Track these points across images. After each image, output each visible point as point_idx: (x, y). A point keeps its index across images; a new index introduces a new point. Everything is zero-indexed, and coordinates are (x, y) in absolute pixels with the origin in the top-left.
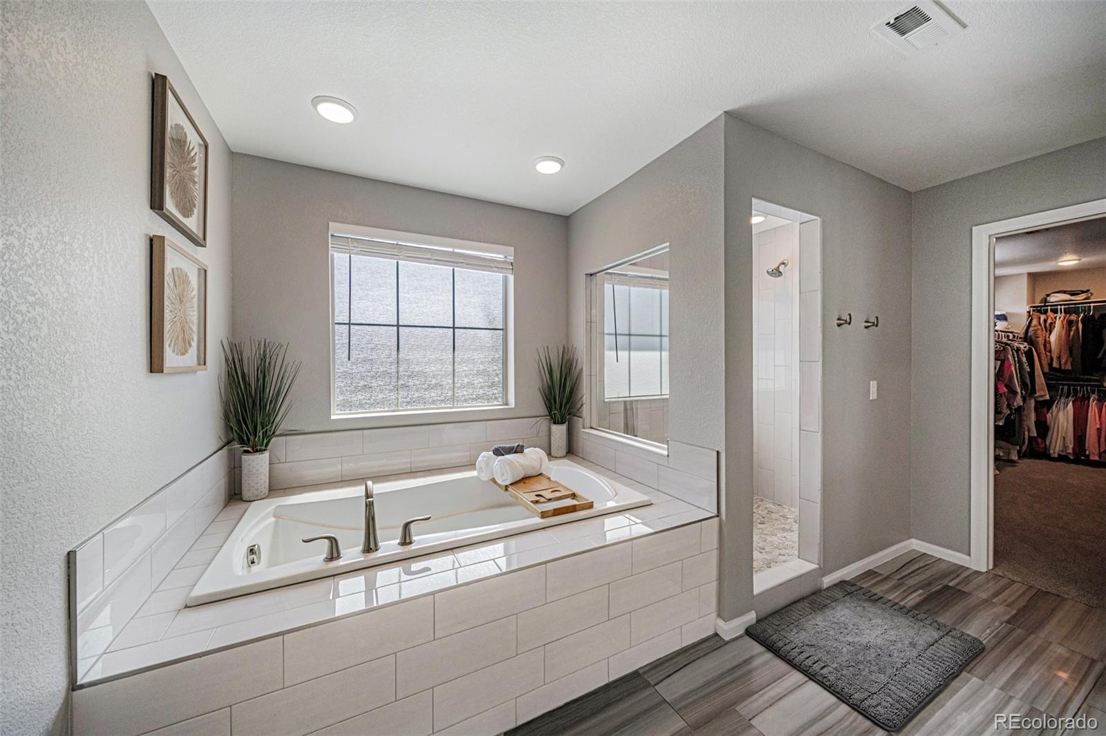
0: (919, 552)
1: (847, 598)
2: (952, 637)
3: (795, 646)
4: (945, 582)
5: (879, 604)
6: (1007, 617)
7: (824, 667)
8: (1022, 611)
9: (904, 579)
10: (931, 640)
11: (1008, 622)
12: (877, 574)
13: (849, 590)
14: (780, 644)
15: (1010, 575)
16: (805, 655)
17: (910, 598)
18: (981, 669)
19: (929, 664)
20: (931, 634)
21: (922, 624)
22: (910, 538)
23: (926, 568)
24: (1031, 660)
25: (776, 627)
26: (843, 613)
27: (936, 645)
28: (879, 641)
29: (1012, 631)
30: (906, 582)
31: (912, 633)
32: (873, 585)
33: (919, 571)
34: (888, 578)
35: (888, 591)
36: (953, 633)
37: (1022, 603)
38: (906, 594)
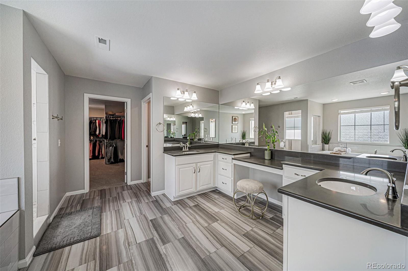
0: (69, 196)
1: (62, 219)
2: (95, 208)
3: (60, 242)
4: (82, 199)
5: (72, 214)
6: (100, 198)
7: (74, 238)
8: (101, 195)
9: (72, 205)
10: (92, 212)
11: (101, 199)
12: (63, 208)
13: (61, 217)
14: (54, 246)
15: (94, 190)
16: (65, 241)
17: (78, 208)
18: (104, 211)
19: (96, 217)
20: (91, 211)
21: (87, 210)
22: (66, 193)
23: (75, 198)
24: (109, 203)
25: (47, 244)
26: (65, 223)
27: (93, 212)
28: (81, 221)
29: (102, 200)
30: (73, 205)
31: (86, 214)
32: (65, 211)
33: (74, 200)
34: (67, 207)
35: (71, 210)
36: (94, 208)
37: (100, 194)
38: (76, 207)
